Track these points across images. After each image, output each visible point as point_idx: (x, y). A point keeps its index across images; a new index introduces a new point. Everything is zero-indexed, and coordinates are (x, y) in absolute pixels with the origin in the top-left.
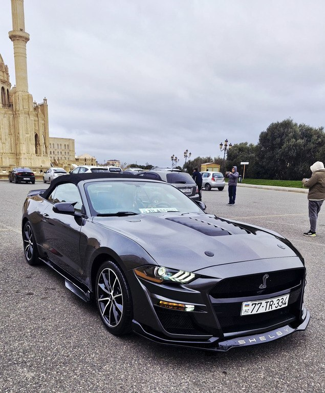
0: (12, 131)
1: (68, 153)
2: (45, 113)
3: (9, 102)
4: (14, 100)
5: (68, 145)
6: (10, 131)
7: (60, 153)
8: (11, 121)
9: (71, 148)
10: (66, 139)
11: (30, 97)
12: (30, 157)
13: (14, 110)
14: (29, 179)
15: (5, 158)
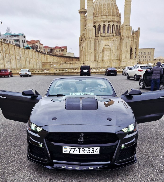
0: (119, 48)
1: (150, 56)
2: (138, 36)
3: (119, 33)
4: (122, 31)
5: (150, 52)
6: (118, 48)
7: (145, 57)
8: (119, 43)
9: (152, 54)
10: (150, 49)
11: (130, 28)
12: (126, 61)
13: (121, 36)
14: (114, 73)
15: (114, 62)
